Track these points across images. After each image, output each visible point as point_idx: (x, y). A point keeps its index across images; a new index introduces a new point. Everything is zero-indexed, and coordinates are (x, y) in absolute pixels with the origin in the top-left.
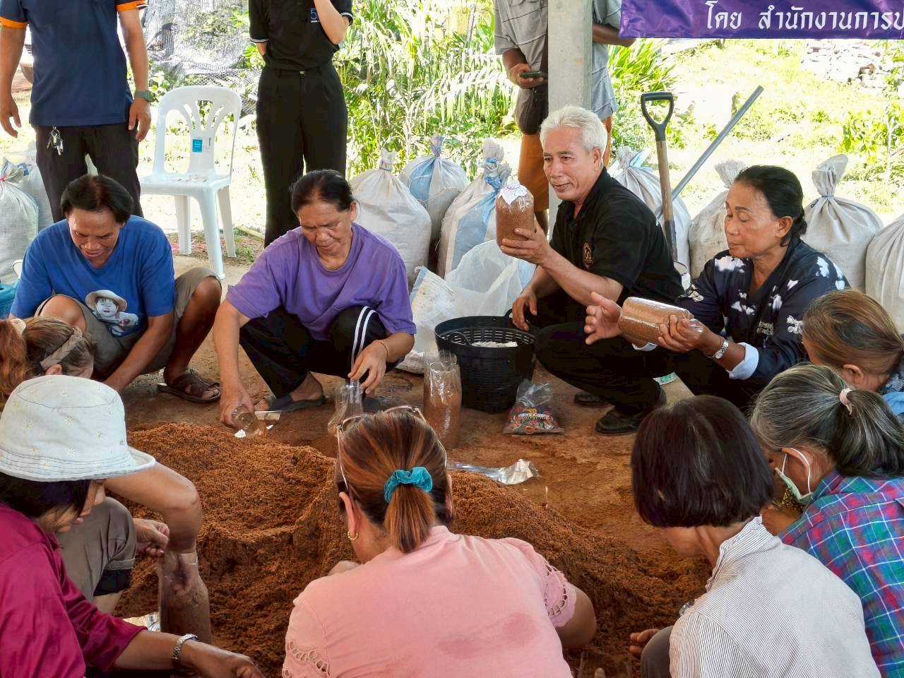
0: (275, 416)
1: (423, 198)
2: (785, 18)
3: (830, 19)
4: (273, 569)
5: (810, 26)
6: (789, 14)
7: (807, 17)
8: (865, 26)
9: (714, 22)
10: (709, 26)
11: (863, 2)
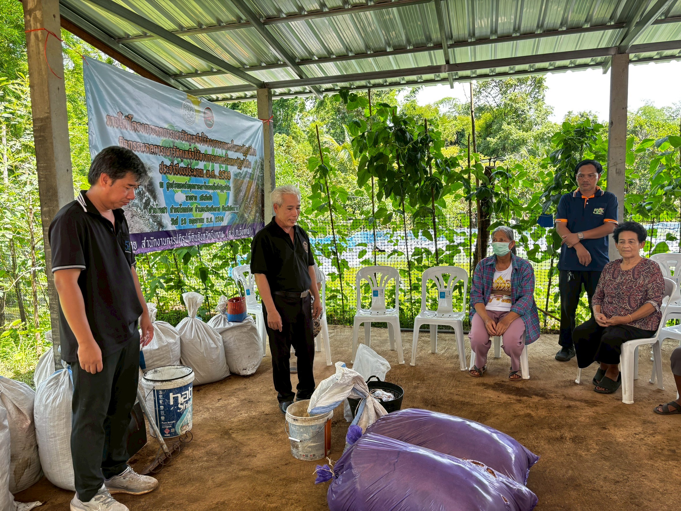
2: (149, 242)
5: (156, 245)
7: (155, 241)
8: (169, 243)
11: (168, 234)
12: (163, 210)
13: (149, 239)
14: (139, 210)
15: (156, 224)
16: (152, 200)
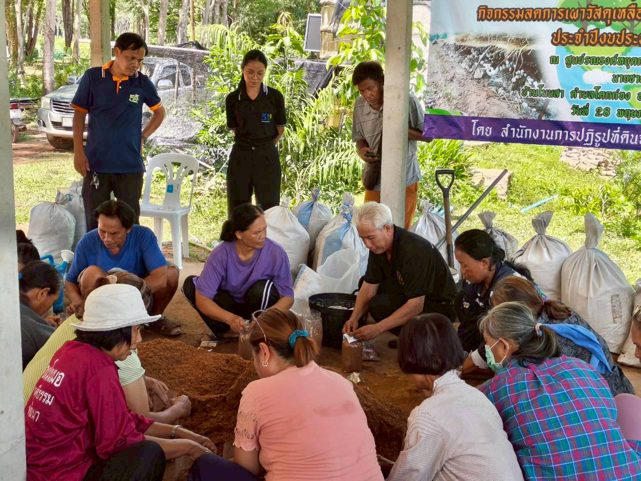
0: (214, 344)
1: (306, 225)
2: (516, 131)
3: (541, 134)
4: (215, 415)
5: (530, 137)
6: (518, 130)
7: (528, 132)
8: (560, 138)
9: (476, 131)
10: (474, 134)
11: (560, 125)
12: (555, 93)
13: (517, 126)
14: (501, 91)
15: (534, 110)
16: (530, 80)
